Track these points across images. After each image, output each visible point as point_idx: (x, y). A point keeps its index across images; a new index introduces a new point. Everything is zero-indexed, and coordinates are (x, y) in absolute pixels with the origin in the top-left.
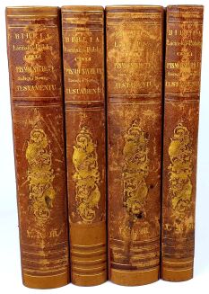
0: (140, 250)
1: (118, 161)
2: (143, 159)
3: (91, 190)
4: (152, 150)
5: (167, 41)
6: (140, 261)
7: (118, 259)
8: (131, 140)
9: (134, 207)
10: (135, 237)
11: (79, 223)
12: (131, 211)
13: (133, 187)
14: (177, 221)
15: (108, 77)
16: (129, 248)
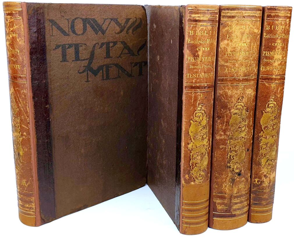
0: (239, 201)
1: (225, 131)
2: (243, 129)
3: (202, 156)
4: (250, 121)
5: (265, 34)
6: (238, 209)
7: (221, 210)
8: (236, 114)
9: (235, 167)
10: (235, 191)
11: (192, 183)
12: (233, 170)
13: (236, 151)
14: (265, 176)
15: (219, 63)
16: (231, 200)
